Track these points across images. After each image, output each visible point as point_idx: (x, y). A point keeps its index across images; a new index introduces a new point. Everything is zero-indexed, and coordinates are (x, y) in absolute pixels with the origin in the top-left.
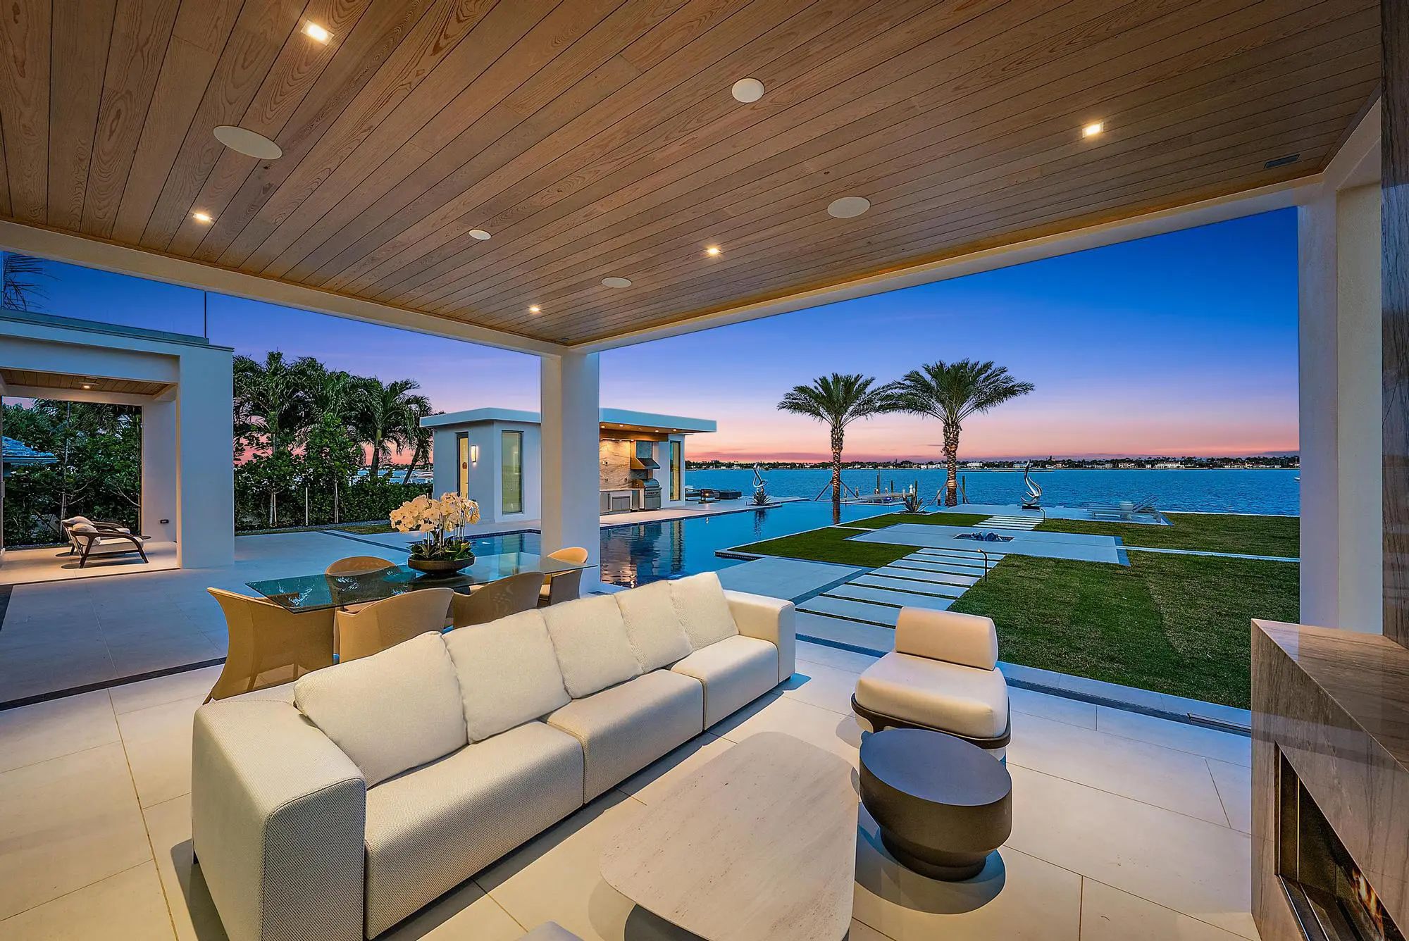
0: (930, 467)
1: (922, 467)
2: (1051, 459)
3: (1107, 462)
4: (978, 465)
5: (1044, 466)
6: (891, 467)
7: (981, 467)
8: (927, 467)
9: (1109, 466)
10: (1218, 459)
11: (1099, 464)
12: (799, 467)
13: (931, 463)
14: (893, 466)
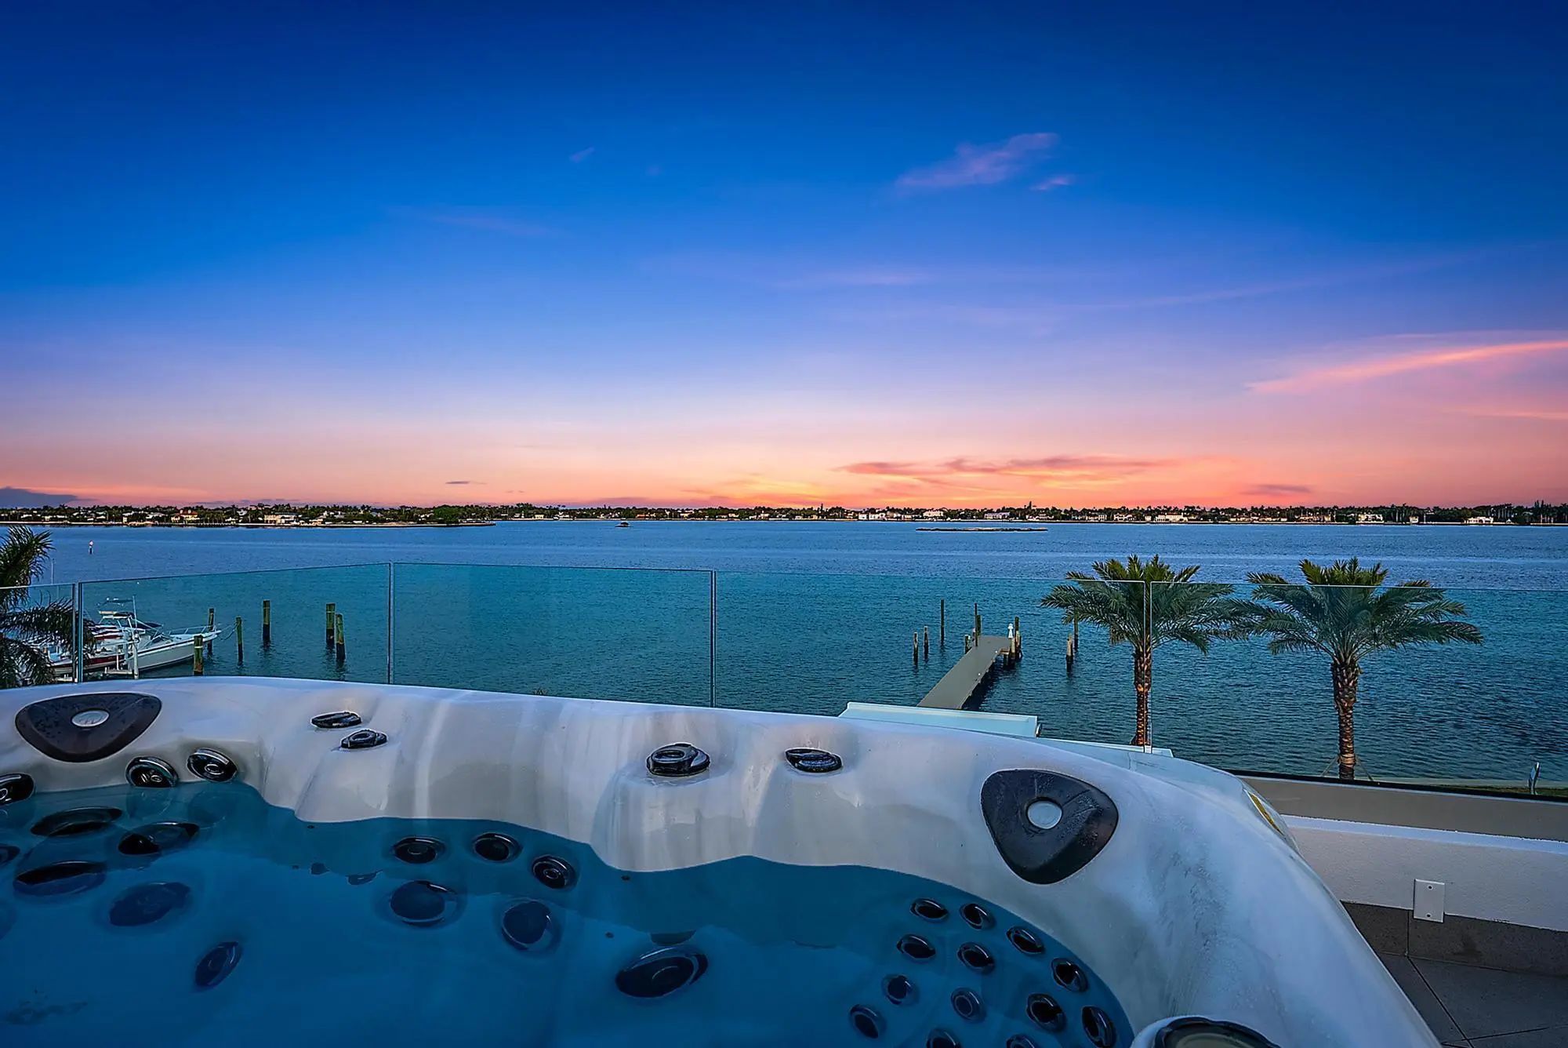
0: (872, 517)
1: (861, 517)
2: (1030, 507)
3: (1100, 511)
4: (937, 514)
5: (1023, 518)
6: (815, 517)
7: (941, 517)
8: (868, 516)
9: (1103, 517)
10: (1222, 510)
11: (1091, 516)
12: (670, 516)
13: (873, 511)
14: (819, 515)
